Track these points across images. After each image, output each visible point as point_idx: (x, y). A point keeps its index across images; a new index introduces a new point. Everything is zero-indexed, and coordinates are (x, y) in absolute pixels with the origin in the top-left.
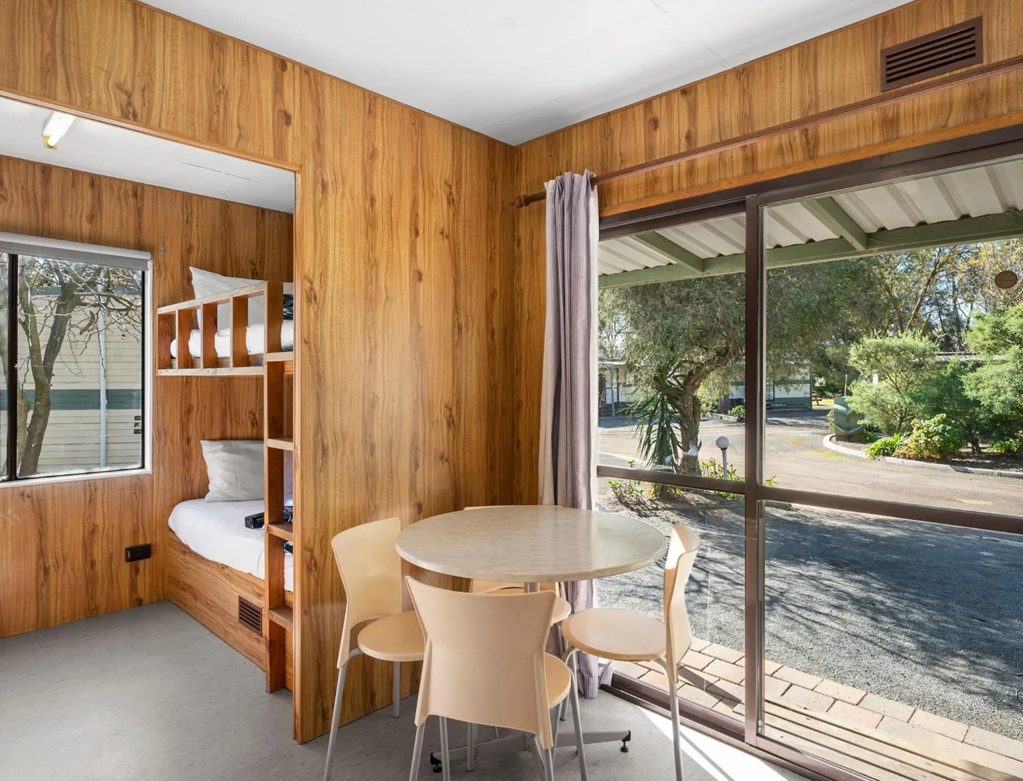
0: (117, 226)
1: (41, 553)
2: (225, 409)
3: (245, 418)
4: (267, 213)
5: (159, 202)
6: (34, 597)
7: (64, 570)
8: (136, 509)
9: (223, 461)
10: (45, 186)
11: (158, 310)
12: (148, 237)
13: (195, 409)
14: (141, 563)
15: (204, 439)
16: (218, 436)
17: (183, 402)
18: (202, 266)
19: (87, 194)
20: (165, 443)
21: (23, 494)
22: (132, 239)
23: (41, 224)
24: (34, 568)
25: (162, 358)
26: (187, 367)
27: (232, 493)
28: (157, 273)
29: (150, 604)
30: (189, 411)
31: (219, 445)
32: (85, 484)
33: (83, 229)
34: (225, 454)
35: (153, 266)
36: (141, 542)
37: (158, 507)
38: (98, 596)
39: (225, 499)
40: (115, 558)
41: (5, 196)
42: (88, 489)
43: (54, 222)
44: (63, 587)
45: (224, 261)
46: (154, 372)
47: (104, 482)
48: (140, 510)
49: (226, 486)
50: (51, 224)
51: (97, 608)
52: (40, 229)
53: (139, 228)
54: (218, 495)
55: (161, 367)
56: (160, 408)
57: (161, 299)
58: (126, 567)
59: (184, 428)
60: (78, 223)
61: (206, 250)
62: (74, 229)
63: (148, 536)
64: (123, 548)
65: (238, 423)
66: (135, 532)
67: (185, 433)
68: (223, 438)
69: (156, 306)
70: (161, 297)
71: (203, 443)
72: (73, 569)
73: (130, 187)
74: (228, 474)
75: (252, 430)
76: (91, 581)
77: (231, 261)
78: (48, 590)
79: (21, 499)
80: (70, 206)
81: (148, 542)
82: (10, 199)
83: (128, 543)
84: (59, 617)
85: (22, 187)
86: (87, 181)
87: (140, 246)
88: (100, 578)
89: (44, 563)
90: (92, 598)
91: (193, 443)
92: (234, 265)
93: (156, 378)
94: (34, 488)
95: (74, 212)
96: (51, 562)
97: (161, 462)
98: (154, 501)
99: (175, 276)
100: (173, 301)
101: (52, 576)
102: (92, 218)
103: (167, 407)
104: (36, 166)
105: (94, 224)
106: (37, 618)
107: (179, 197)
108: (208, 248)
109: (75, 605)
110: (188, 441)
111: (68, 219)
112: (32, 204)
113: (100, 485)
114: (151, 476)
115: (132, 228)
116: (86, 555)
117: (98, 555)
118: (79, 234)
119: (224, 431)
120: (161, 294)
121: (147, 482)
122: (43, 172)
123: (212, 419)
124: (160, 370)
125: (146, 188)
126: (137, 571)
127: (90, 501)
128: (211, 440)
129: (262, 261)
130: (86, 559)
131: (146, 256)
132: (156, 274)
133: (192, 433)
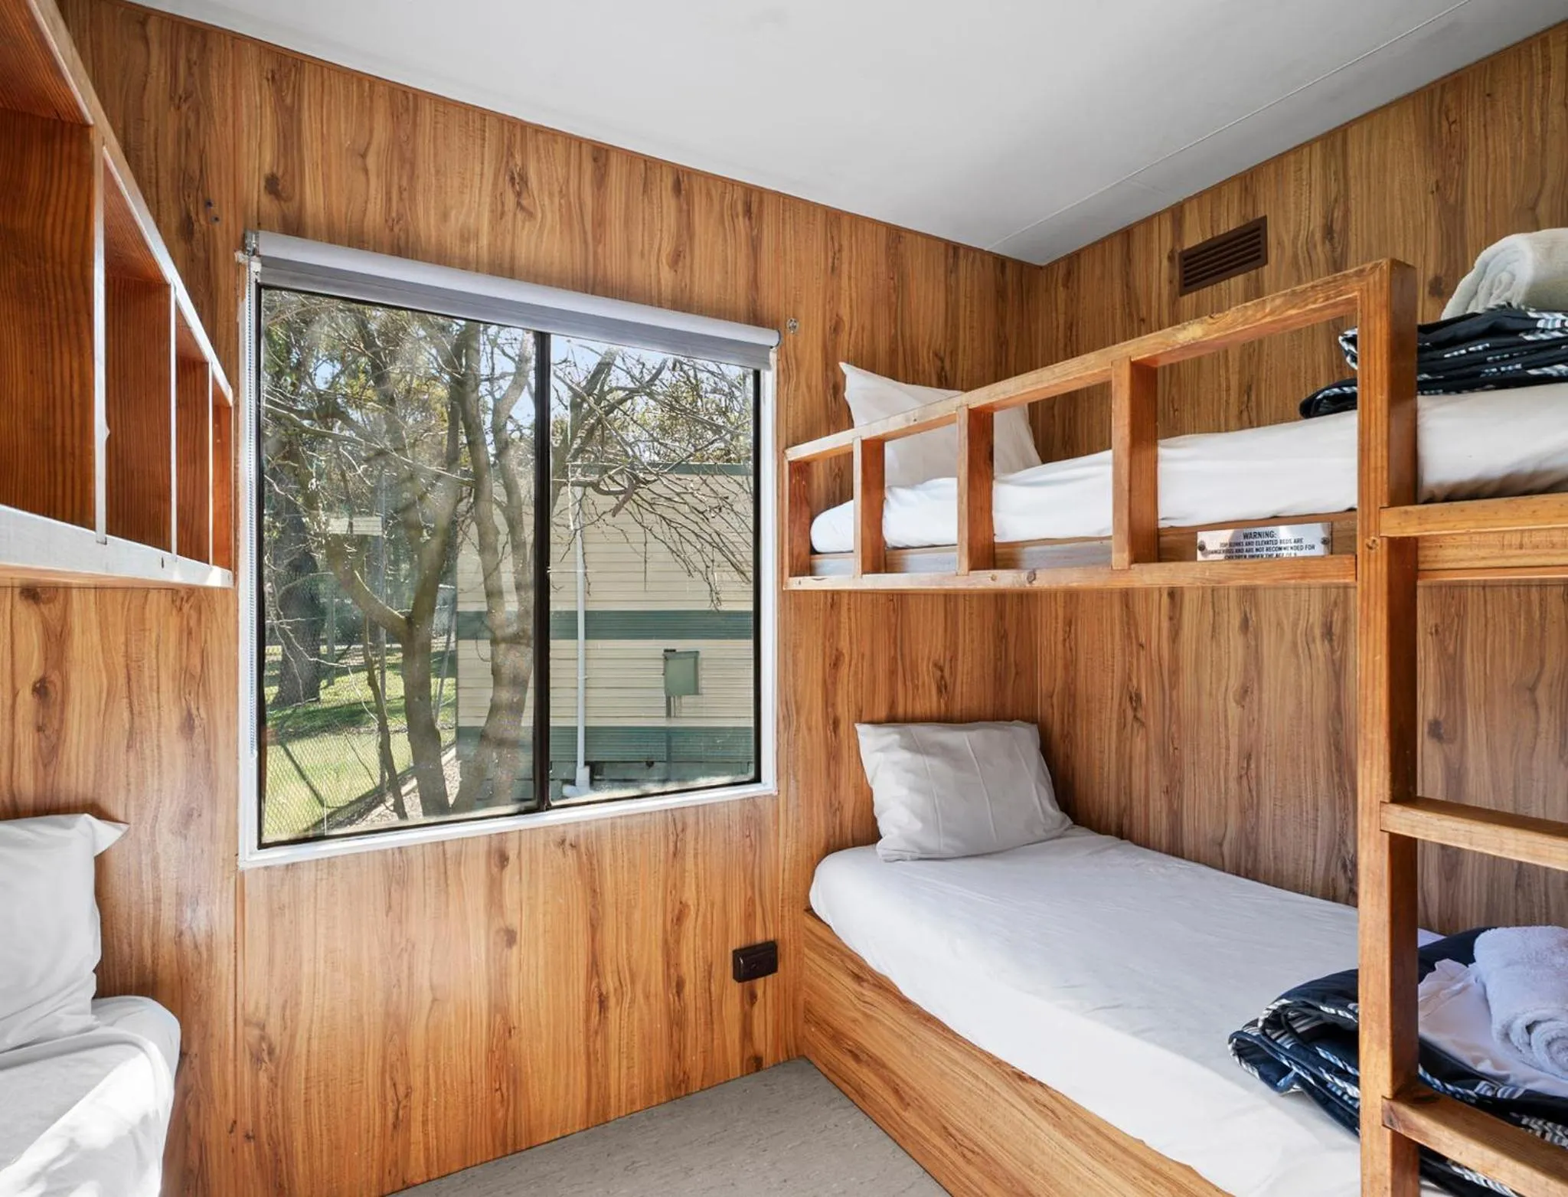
0: (718, 278)
1: (595, 968)
2: (895, 658)
3: (927, 676)
4: (962, 252)
5: (788, 226)
6: (583, 1058)
7: (633, 1001)
8: (749, 871)
9: (907, 771)
10: (599, 189)
11: (789, 452)
12: (770, 299)
13: (847, 659)
14: (760, 983)
15: (861, 722)
16: (882, 712)
17: (827, 644)
18: (858, 362)
19: (669, 207)
20: (798, 730)
21: (563, 842)
22: (742, 304)
23: (591, 272)
24: (583, 998)
25: (796, 552)
26: (876, 570)
27: (933, 843)
28: (784, 376)
29: (774, 1066)
30: (836, 664)
31: (890, 736)
32: (667, 818)
33: (663, 282)
34: (905, 756)
35: (778, 360)
36: (759, 938)
37: (787, 866)
38: (688, 1052)
39: (918, 855)
40: (717, 972)
41: (532, 209)
42: (671, 829)
43: (615, 269)
44: (631, 1033)
45: (893, 352)
46: (781, 581)
47: (697, 813)
48: (757, 871)
49: (918, 825)
50: (609, 273)
51: (686, 1079)
52: (590, 282)
53: (754, 283)
54: (903, 845)
55: (794, 573)
56: (789, 655)
57: (790, 431)
58: (734, 988)
59: (829, 701)
60: (653, 271)
61: (863, 328)
62: (647, 282)
63: (770, 926)
64: (730, 952)
65: (916, 687)
66: (749, 916)
67: (830, 710)
68: (892, 720)
69: (782, 445)
70: (790, 425)
71: (863, 730)
72: (647, 997)
73: (739, 194)
74: (919, 800)
75: (939, 702)
76: (676, 1021)
77: (904, 351)
78: (606, 1041)
79: (560, 852)
80: (640, 234)
81: (771, 937)
82: (539, 215)
83: (737, 941)
84: (624, 1098)
85: (561, 191)
86: (669, 181)
87: (756, 319)
88: (691, 1015)
89: (599, 986)
90: (679, 1056)
91: (843, 727)
92: (909, 360)
93: (786, 596)
94: (582, 829)
95: (647, 246)
96: (610, 984)
97: (791, 772)
98: (781, 852)
99: (814, 383)
100: (810, 436)
101: (613, 1014)
102: (676, 258)
103: (801, 655)
104: (584, 145)
105: (680, 270)
106: (588, 1101)
107: (820, 216)
108: (868, 326)
109: (651, 1070)
110: (836, 724)
111: (636, 259)
112: (577, 228)
113: (691, 820)
114: (775, 799)
115: (742, 281)
116: (668, 968)
117: (690, 968)
118: (654, 293)
119: (892, 705)
120: (790, 419)
121: (768, 810)
122: (595, 160)
123: (873, 681)
124: (791, 579)
125: (765, 197)
126: (753, 997)
127: (675, 855)
128: (871, 722)
129: (954, 353)
130: (669, 976)
131: (766, 338)
132: (782, 377)
133: (843, 711)
